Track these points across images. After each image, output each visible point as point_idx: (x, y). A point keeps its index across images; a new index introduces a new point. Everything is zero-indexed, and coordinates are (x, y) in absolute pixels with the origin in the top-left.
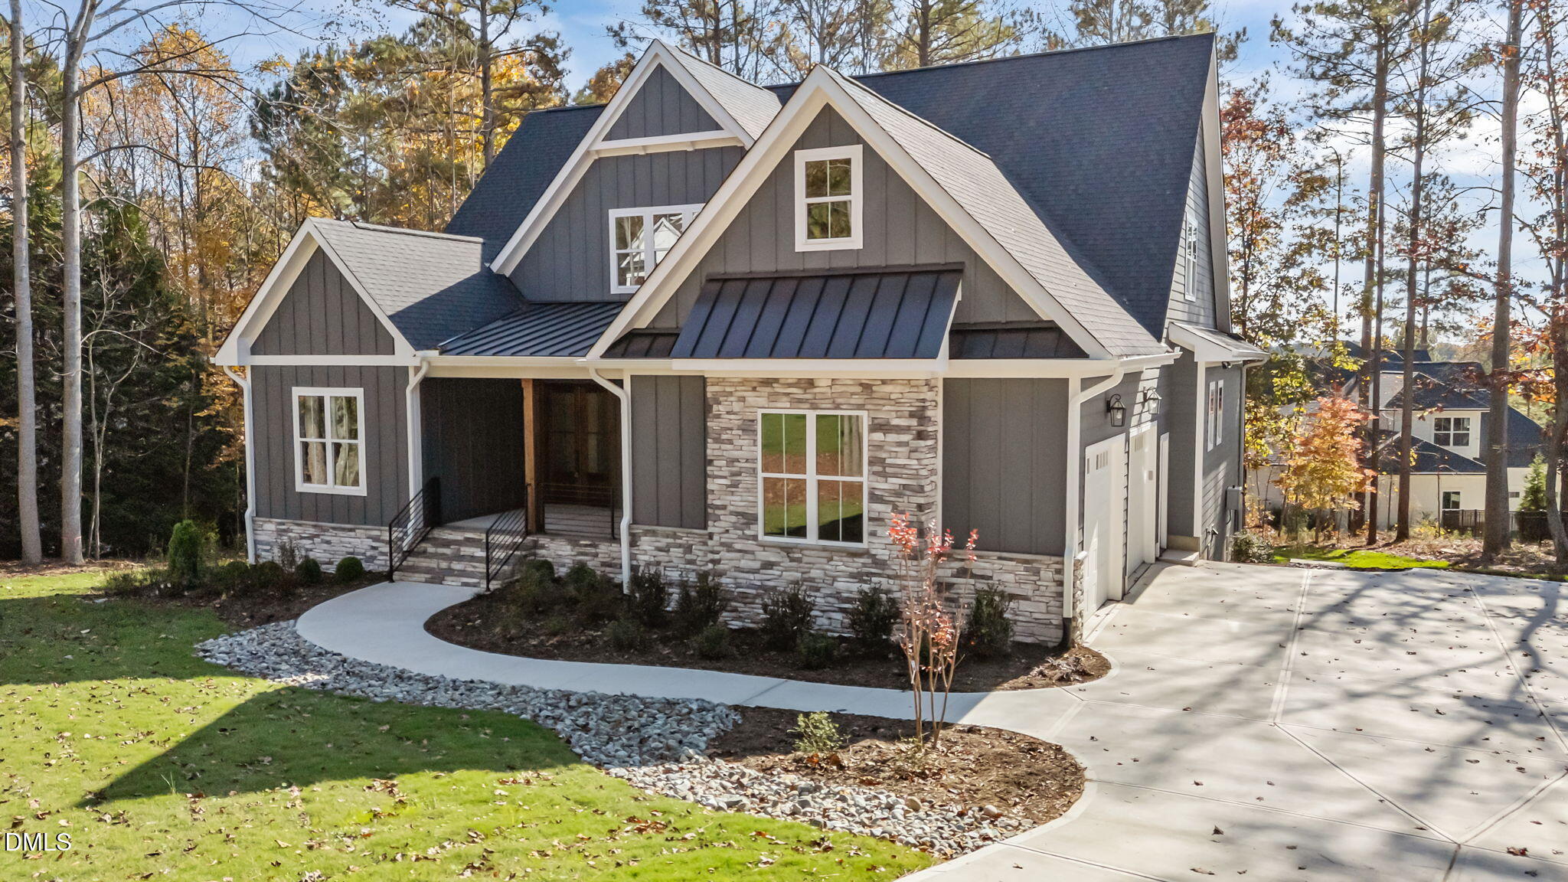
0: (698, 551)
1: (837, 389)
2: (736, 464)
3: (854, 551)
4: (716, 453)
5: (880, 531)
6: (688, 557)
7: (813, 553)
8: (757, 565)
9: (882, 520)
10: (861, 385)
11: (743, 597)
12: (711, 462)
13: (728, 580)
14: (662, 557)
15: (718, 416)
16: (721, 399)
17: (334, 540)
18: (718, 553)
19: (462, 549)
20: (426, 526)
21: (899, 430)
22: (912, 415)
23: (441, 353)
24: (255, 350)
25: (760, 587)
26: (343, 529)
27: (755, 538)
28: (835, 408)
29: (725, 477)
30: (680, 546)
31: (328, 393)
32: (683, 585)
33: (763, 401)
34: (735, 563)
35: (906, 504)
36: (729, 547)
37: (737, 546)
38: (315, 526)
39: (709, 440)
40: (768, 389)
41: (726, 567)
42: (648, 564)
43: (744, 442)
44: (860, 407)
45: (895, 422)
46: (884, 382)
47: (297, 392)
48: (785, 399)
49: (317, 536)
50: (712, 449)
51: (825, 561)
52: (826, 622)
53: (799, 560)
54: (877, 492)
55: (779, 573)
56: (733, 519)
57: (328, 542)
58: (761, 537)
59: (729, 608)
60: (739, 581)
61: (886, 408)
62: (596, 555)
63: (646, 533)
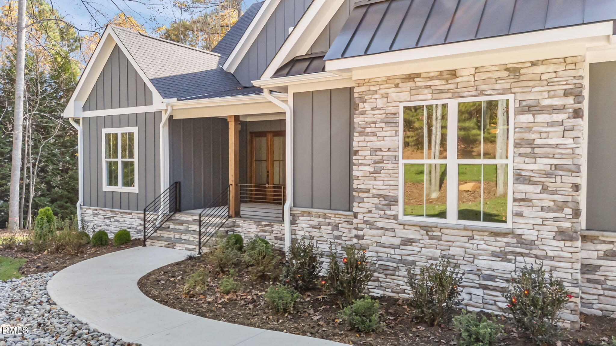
0: (344, 228)
1: (483, 76)
2: (378, 153)
3: (495, 230)
4: (361, 144)
5: (526, 212)
6: (335, 233)
7: (452, 231)
8: (397, 241)
9: (530, 200)
10: (507, 69)
11: (385, 268)
12: (356, 152)
13: (371, 254)
14: (315, 233)
15: (363, 113)
16: (366, 97)
17: (121, 219)
18: (362, 229)
19: (190, 226)
20: (170, 211)
21: (552, 109)
22: (566, 94)
23: (178, 100)
24: (84, 109)
25: (401, 261)
26: (126, 213)
27: (395, 217)
28: (479, 95)
29: (369, 165)
30: (329, 224)
31: (119, 131)
32: (333, 256)
33: (405, 96)
34: (377, 239)
35: (558, 184)
36: (371, 225)
37: (379, 224)
38: (111, 211)
39: (355, 134)
40: (411, 84)
41: (369, 242)
42: (304, 238)
43: (388, 133)
44: (505, 92)
45: (547, 102)
46: (533, 64)
47: (105, 131)
48: (426, 91)
49: (113, 217)
50: (357, 142)
51: (466, 239)
52: (467, 297)
53: (439, 239)
54: (524, 173)
55: (419, 249)
56: (376, 201)
57: (118, 221)
58: (401, 217)
59: (372, 278)
60: (380, 254)
61: (537, 89)
62: (272, 232)
63: (303, 214)
